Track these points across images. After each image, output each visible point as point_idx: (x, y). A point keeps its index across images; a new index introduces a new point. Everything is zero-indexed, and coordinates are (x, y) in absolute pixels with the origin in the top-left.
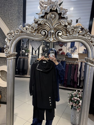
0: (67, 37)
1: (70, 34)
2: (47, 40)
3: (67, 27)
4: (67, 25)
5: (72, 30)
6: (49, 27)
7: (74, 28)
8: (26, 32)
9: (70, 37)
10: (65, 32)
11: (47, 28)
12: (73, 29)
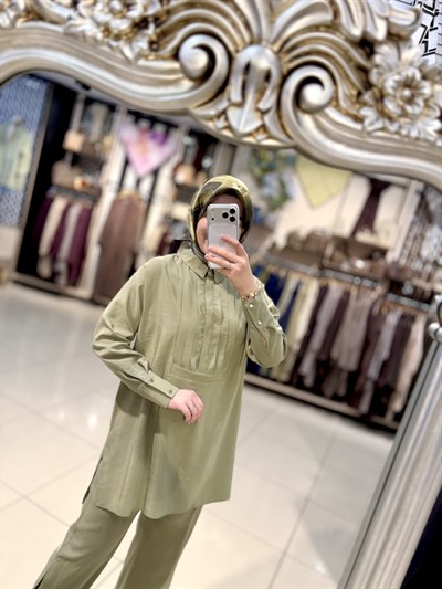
0: (358, 127)
1: (383, 114)
2: (211, 119)
3: (378, 59)
4: (381, 43)
5: (408, 84)
6: (247, 25)
7: (421, 71)
8: (70, 18)
9: (381, 134)
10: (354, 92)
11: (234, 24)
12: (413, 79)
